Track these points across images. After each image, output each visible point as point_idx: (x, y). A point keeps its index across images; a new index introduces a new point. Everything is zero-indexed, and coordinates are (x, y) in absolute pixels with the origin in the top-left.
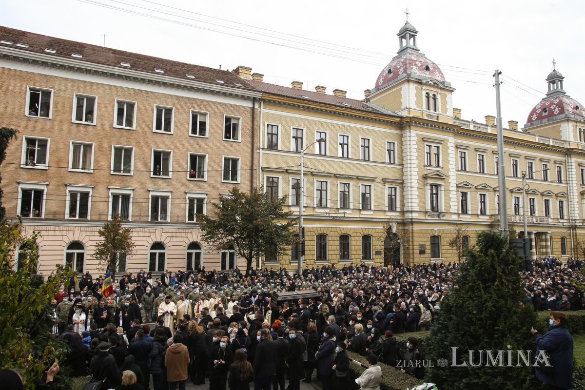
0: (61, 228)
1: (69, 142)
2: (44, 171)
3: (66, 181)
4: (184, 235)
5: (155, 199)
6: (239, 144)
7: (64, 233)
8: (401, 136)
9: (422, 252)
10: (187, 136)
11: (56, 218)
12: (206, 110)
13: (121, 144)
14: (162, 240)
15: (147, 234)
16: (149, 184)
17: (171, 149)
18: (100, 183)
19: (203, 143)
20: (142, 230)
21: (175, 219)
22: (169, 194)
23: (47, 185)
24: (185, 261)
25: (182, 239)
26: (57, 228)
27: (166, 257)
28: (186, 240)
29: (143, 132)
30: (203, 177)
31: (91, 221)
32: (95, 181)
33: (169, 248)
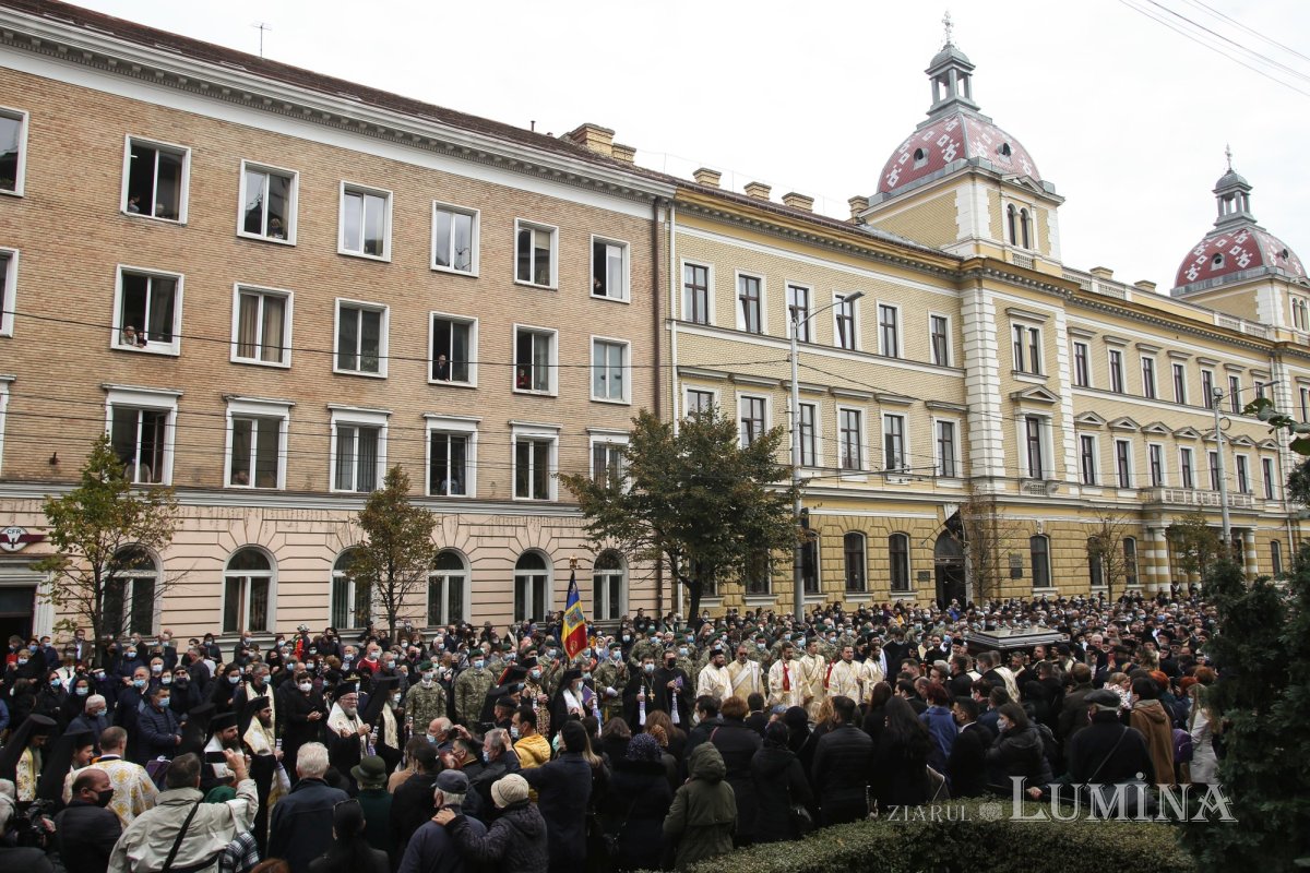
0: (215, 512)
1: (232, 287)
2: (170, 361)
3: (227, 389)
4: (509, 532)
5: (439, 439)
6: (626, 308)
7: (223, 525)
8: (960, 303)
9: (1016, 573)
10: (509, 282)
11: (201, 486)
12: (552, 222)
13: (355, 296)
14: (459, 545)
16: (426, 400)
17: (474, 314)
18: (308, 395)
19: (545, 301)
21: (488, 492)
22: (472, 428)
23: (179, 397)
24: (512, 597)
25: (504, 543)
26: (205, 512)
27: (467, 587)
28: (513, 544)
29: (408, 270)
30: (547, 388)
31: (288, 493)
32: (295, 390)
33: (475, 566)
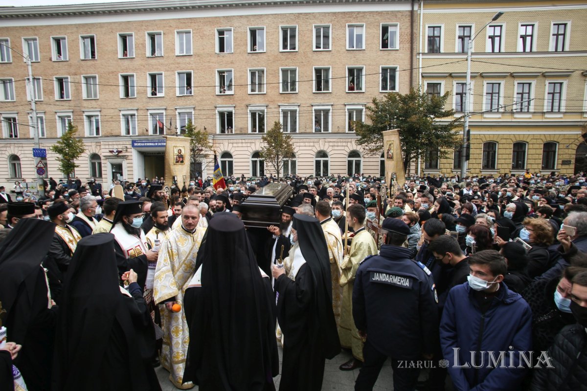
0: (246, 141)
1: (247, 70)
2: (231, 96)
3: (247, 103)
4: (344, 144)
5: (318, 112)
6: (397, 52)
7: (249, 145)
10: (345, 50)
11: (242, 133)
12: (362, 22)
13: (287, 66)
14: (325, 149)
15: (312, 144)
16: (312, 99)
17: (330, 65)
18: (272, 101)
19: (360, 55)
20: (308, 140)
21: (336, 130)
22: (330, 107)
23: (235, 107)
24: (347, 167)
25: (343, 148)
26: (243, 141)
27: (329, 164)
28: (346, 149)
29: (304, 52)
30: (361, 89)
32: (268, 101)
33: (332, 156)
